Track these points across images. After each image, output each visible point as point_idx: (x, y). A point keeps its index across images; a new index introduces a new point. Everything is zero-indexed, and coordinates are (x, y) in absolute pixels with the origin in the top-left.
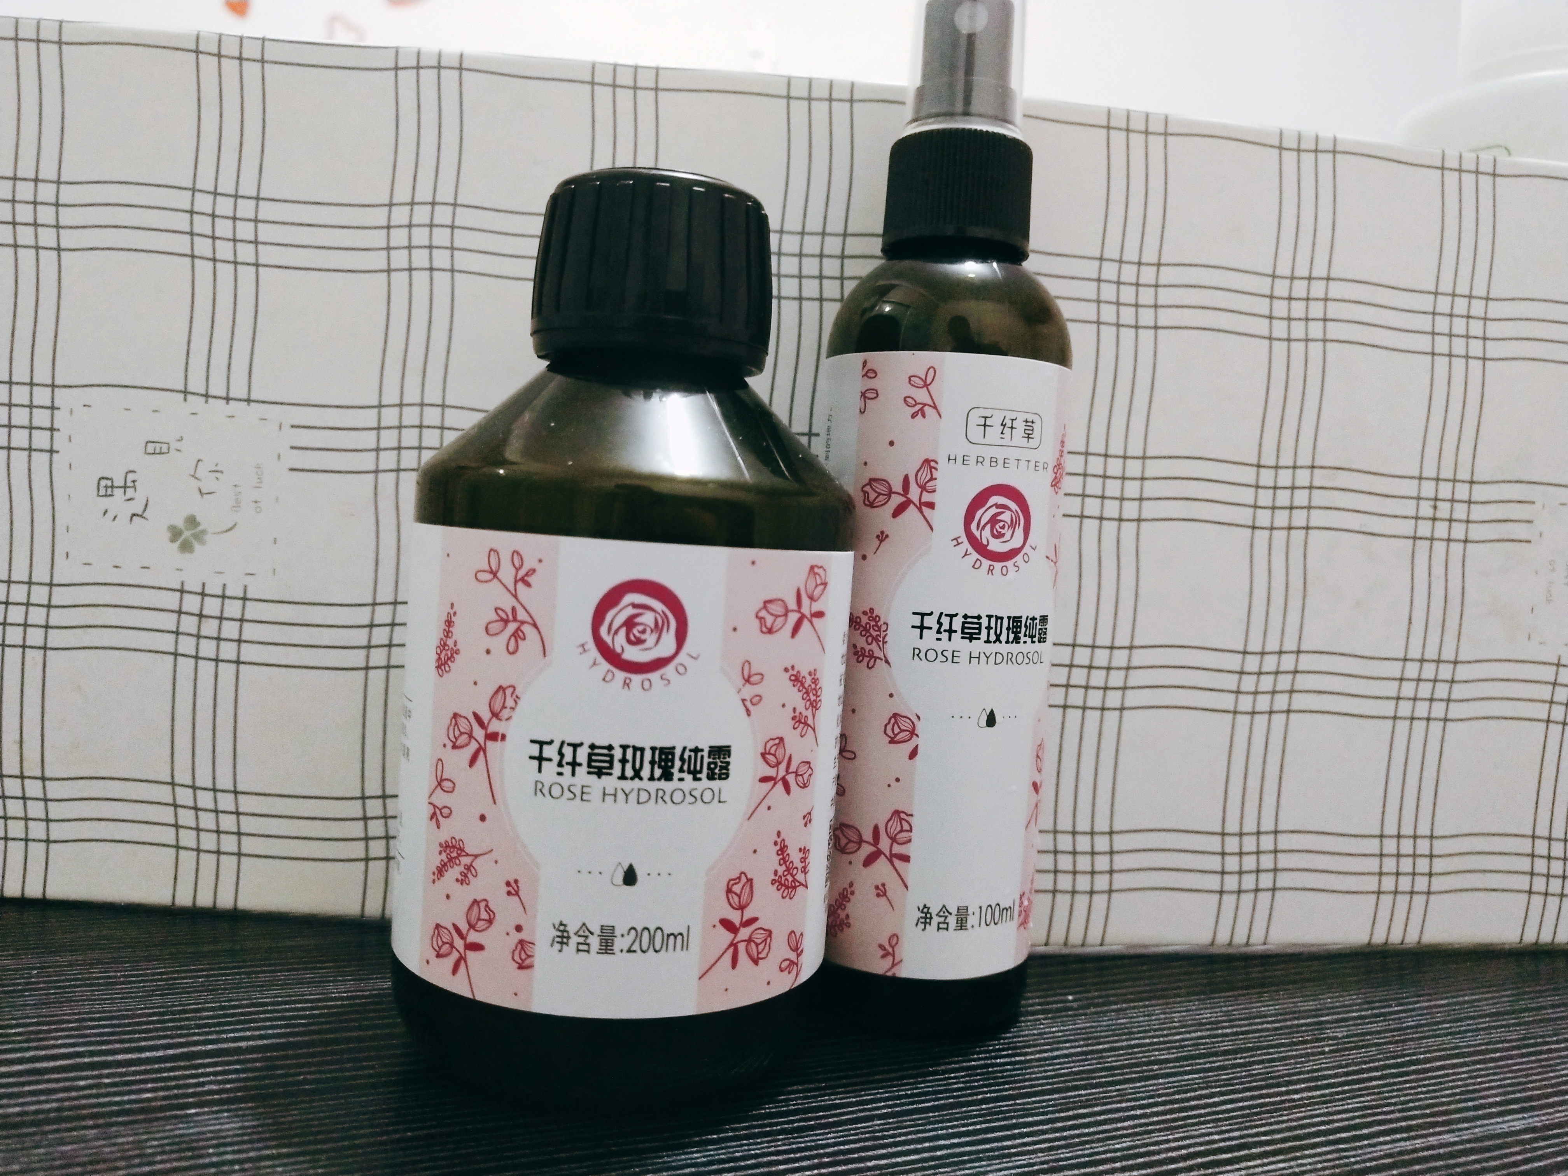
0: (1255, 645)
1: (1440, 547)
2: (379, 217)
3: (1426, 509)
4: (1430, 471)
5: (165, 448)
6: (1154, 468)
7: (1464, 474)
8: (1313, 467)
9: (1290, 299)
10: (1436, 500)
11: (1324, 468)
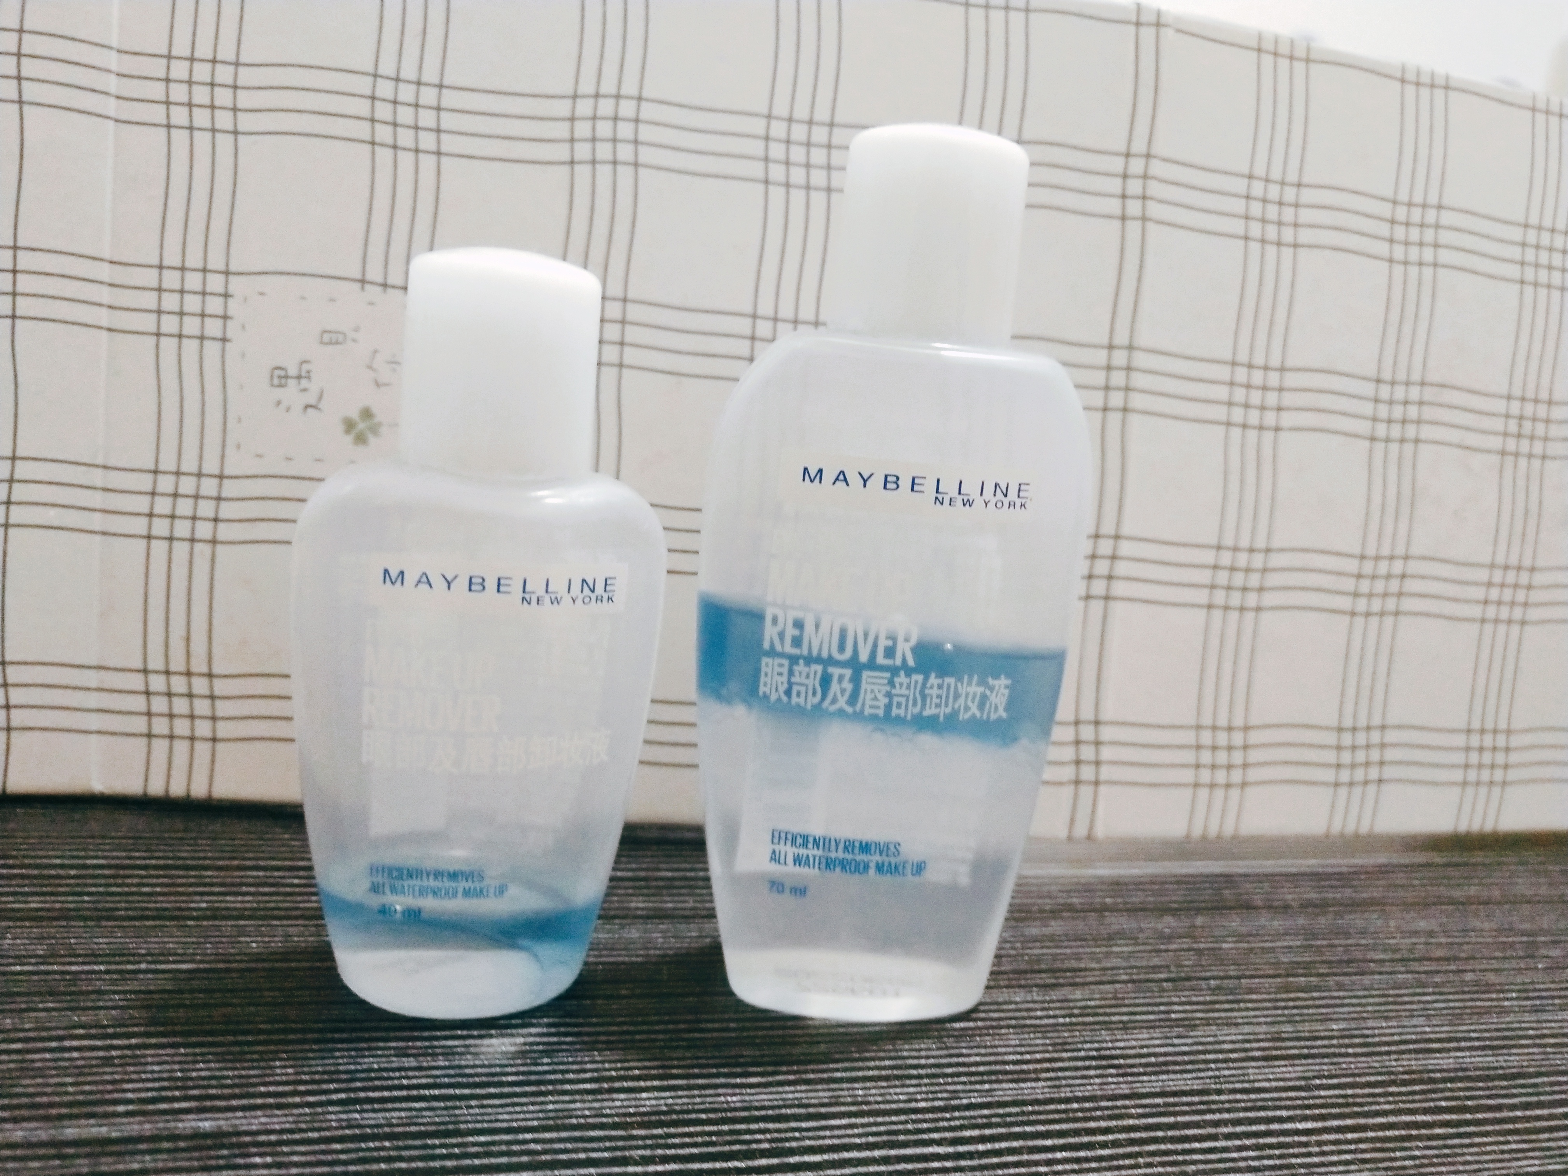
0: (1371, 551)
1: (1523, 462)
2: (563, 108)
3: (1513, 427)
4: (1517, 391)
5: (341, 338)
6: (1291, 379)
7: (1544, 395)
8: (1423, 384)
9: (1407, 224)
10: (1521, 418)
11: (1432, 385)
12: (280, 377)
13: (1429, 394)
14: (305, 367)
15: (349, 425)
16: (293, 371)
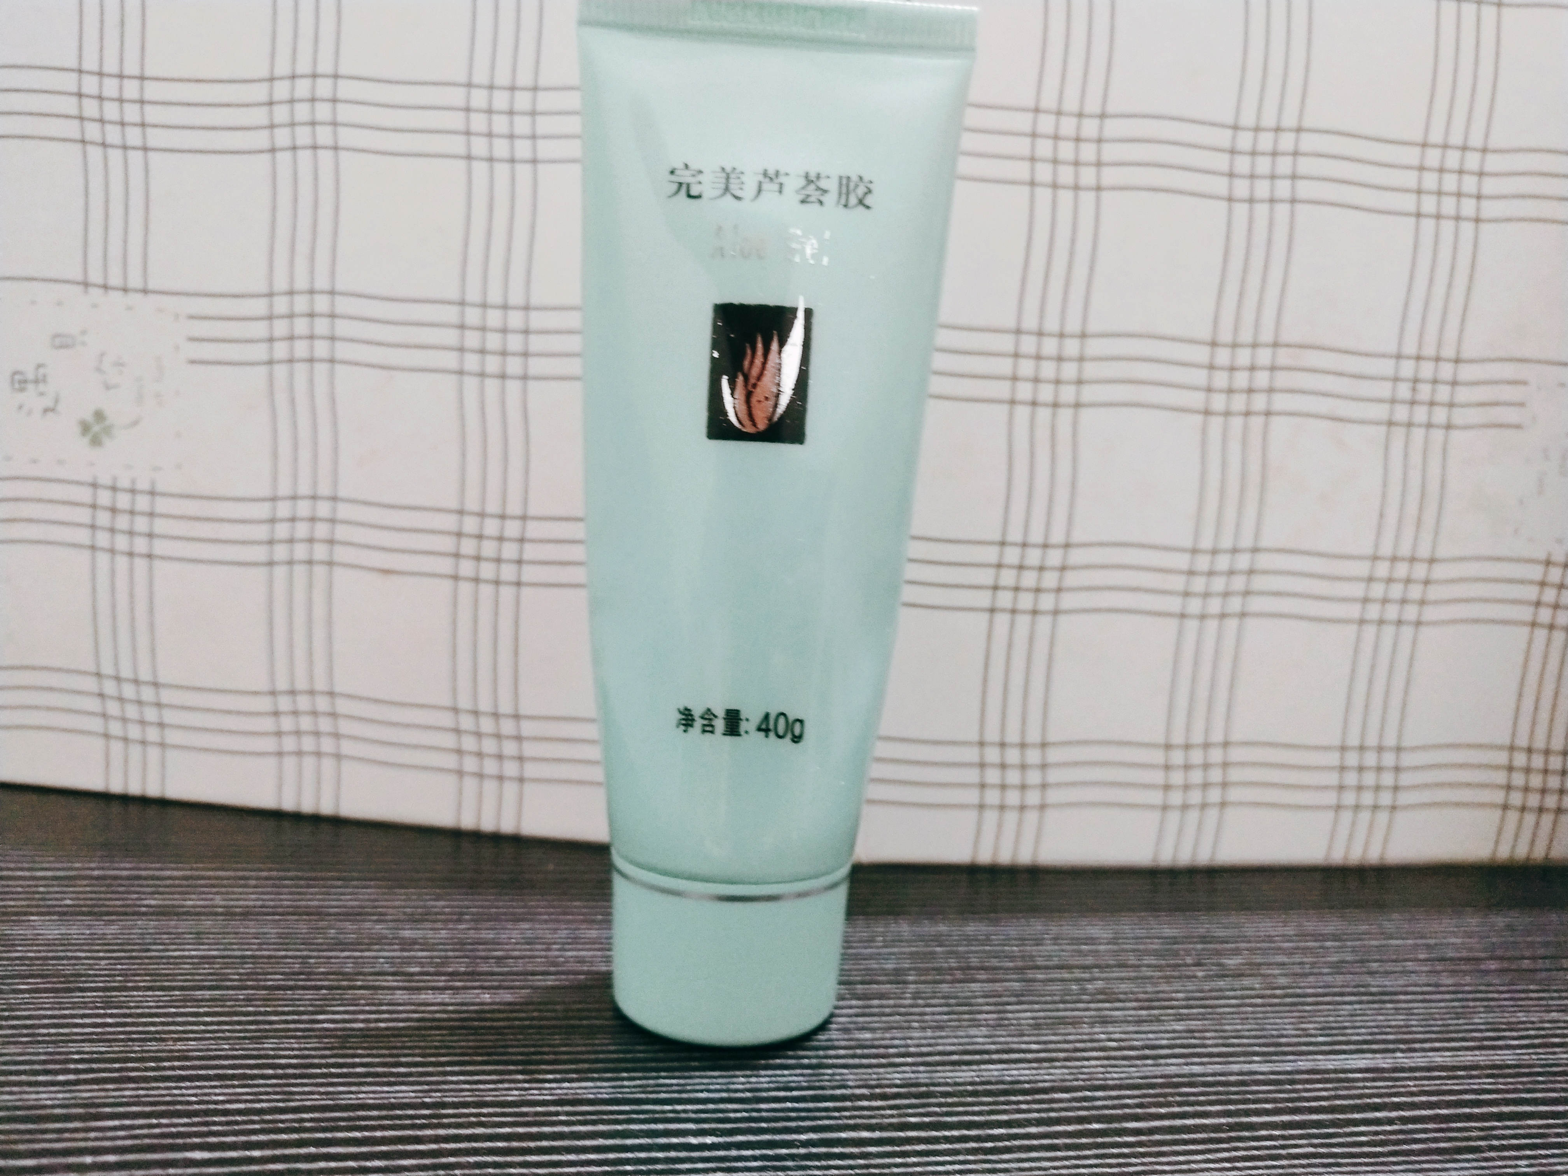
1: (1418, 434)
2: (261, 92)
3: (1404, 391)
4: (1410, 348)
5: (70, 341)
6: (1094, 347)
7: (1449, 352)
8: (1276, 345)
9: (1254, 153)
10: (1416, 381)
11: (1288, 346)
12: (20, 382)
13: (1284, 357)
14: (42, 371)
15: (85, 428)
16: (30, 376)
